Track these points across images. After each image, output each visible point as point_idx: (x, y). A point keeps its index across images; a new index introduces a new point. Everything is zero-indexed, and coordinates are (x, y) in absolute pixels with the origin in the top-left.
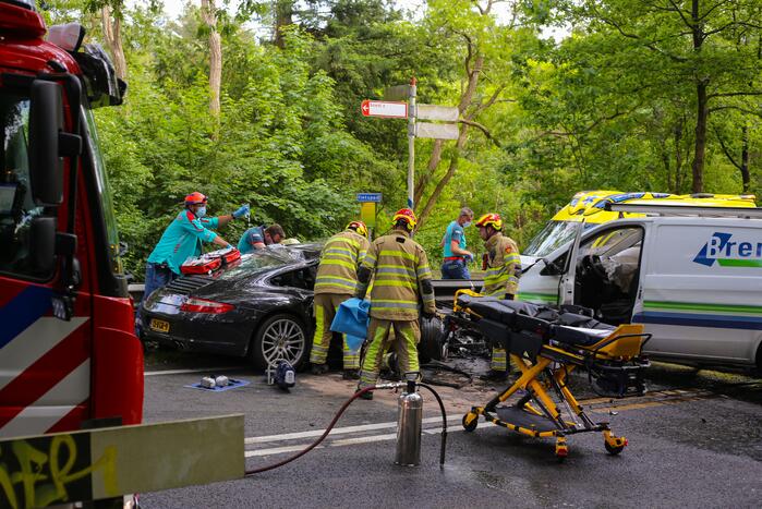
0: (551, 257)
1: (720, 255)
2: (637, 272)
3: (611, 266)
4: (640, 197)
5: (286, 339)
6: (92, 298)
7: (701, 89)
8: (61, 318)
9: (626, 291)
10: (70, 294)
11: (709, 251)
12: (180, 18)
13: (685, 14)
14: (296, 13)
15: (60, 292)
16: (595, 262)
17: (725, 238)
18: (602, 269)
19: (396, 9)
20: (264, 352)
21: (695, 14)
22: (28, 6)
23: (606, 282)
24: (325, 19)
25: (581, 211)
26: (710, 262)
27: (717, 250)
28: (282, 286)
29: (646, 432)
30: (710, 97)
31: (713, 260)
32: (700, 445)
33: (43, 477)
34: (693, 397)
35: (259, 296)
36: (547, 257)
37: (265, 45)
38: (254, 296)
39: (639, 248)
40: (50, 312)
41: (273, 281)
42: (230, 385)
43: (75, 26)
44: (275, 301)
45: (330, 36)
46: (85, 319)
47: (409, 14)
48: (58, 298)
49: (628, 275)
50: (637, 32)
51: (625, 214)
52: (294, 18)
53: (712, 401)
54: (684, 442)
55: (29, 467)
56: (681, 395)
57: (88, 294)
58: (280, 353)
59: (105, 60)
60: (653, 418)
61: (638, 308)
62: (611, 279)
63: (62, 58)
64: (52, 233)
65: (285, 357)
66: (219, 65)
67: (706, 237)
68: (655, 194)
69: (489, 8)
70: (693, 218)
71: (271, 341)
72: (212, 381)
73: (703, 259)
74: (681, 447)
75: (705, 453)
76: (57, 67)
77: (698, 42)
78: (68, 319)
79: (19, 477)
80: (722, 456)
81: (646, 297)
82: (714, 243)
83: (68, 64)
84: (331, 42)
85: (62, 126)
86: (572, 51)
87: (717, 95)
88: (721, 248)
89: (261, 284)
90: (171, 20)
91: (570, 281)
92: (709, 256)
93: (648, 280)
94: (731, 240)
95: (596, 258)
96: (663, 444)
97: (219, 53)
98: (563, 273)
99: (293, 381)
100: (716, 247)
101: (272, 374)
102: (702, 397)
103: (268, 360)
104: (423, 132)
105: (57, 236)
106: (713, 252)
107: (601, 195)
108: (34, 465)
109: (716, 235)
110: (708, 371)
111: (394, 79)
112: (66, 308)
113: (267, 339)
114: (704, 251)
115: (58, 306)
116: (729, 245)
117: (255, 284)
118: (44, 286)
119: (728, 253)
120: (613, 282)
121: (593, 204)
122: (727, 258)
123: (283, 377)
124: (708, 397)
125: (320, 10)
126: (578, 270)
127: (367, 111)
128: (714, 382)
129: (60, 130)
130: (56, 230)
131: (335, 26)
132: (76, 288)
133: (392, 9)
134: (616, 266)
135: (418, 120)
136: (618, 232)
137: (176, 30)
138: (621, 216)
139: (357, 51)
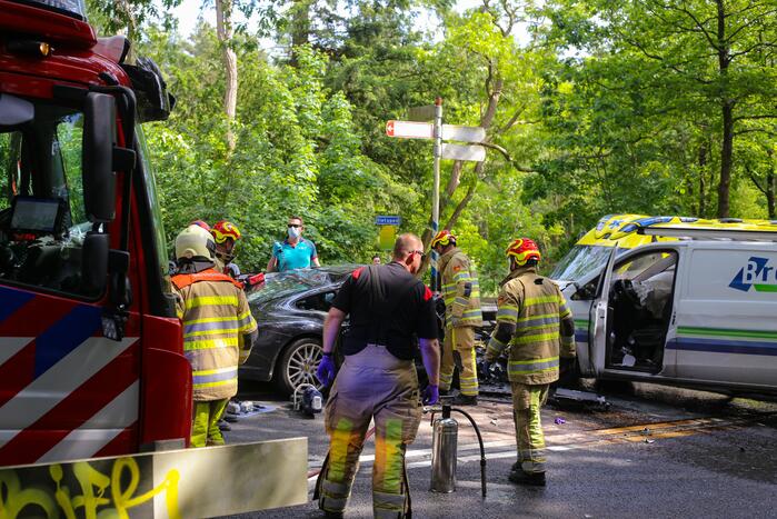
0: (583, 281)
1: (756, 280)
2: (670, 298)
3: (643, 291)
4: (668, 221)
5: (312, 364)
6: (142, 317)
7: (727, 110)
8: (112, 338)
9: (660, 316)
10: (122, 314)
11: (745, 276)
12: (192, 38)
13: (711, 35)
14: (312, 33)
15: (110, 311)
16: (627, 286)
17: (761, 262)
18: (634, 295)
19: (414, 30)
20: (289, 377)
21: (720, 35)
22: (80, 17)
23: (638, 307)
24: (342, 39)
25: (607, 236)
26: (746, 288)
27: (754, 275)
28: (307, 308)
29: (685, 460)
30: (735, 120)
31: (750, 285)
32: (741, 474)
33: (105, 501)
34: (729, 426)
35: (283, 319)
36: (577, 281)
37: (281, 65)
38: (277, 319)
39: (673, 273)
40: (99, 332)
41: (298, 304)
42: (255, 410)
43: (120, 39)
44: (301, 325)
45: (348, 57)
46: (136, 339)
47: (428, 35)
48: (109, 318)
49: (661, 300)
50: (661, 54)
51: (658, 237)
52: (311, 38)
53: (749, 430)
54: (724, 471)
55: (91, 491)
56: (716, 423)
57: (138, 314)
58: (306, 378)
59: (157, 72)
60: (690, 447)
61: (672, 334)
62: (643, 304)
63: (113, 70)
64: (105, 249)
65: (311, 382)
66: (235, 84)
67: (743, 262)
68: (683, 218)
69: (510, 29)
70: (725, 242)
71: (297, 366)
72: (237, 406)
73: (738, 283)
74: (721, 477)
75: (745, 483)
76: (108, 80)
77: (724, 63)
78: (119, 339)
79: (80, 501)
80: (765, 486)
81: (680, 322)
82: (750, 267)
83: (119, 76)
84: (349, 62)
85: (115, 140)
86: (595, 73)
87: (743, 117)
88: (757, 273)
89: (287, 307)
90: (183, 39)
91: (603, 305)
92: (745, 281)
93: (681, 305)
94: (767, 265)
95: (628, 282)
96: (703, 474)
97: (234, 72)
98: (595, 298)
99: (320, 407)
100: (752, 272)
101: (298, 400)
102: (738, 425)
103: (293, 385)
104: (446, 153)
105: (110, 253)
106: (749, 277)
107: (629, 219)
108: (96, 489)
109: (752, 259)
110: (743, 400)
111: (413, 100)
112: (117, 327)
113: (292, 363)
114: (740, 276)
115: (109, 325)
116: (766, 270)
117: (280, 307)
118: (94, 305)
119: (765, 279)
120: (645, 307)
121: (619, 228)
122: (765, 283)
123: (311, 402)
124: (744, 425)
125: (338, 29)
126: (611, 295)
127: (392, 133)
128: (749, 411)
129: (114, 144)
130: (110, 247)
131: (353, 45)
132: (126, 307)
133: (409, 29)
134: (648, 291)
135: (443, 142)
136: (651, 256)
137: (188, 50)
138: (654, 239)
139: (375, 73)
